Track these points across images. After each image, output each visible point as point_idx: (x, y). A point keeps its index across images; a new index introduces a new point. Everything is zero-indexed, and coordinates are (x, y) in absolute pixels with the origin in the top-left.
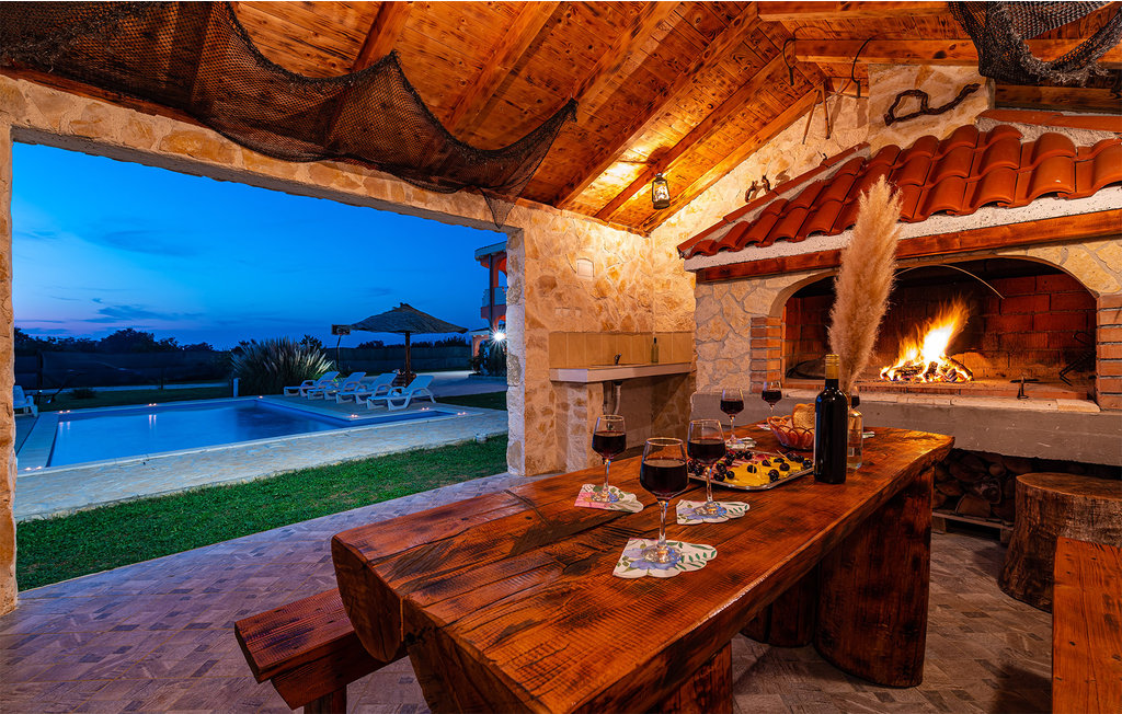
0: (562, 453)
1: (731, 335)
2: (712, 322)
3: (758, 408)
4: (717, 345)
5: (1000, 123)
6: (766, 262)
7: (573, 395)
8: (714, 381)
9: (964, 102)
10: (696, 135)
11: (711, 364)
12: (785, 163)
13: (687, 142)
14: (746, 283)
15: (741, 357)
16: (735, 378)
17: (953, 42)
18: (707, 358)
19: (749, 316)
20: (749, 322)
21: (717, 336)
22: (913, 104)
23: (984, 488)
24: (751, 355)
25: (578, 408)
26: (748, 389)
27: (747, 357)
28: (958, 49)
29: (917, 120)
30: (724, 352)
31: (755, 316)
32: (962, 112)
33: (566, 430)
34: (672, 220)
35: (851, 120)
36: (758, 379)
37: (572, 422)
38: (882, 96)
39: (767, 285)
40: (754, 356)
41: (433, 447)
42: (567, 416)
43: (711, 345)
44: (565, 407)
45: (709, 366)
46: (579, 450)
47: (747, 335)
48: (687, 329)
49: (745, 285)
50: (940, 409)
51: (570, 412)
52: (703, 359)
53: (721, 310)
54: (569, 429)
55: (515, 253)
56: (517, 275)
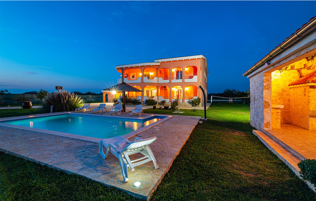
25: (277, 114)
37: (275, 117)
46: (277, 123)
51: (274, 115)
55: (267, 78)
56: (268, 83)
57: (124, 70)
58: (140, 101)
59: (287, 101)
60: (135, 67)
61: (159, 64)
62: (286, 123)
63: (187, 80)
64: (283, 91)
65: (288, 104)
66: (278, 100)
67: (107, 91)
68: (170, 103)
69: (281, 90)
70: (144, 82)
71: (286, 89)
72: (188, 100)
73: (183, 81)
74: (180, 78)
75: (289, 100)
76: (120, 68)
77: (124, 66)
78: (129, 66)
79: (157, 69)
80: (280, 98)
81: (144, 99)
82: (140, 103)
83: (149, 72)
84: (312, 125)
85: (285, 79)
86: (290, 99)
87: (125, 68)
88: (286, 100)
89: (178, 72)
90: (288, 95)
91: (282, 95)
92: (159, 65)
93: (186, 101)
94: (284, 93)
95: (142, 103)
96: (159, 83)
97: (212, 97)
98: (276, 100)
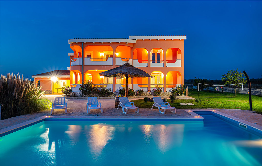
57: (85, 45)
58: (111, 91)
60: (95, 43)
61: (134, 42)
63: (169, 65)
68: (149, 92)
72: (170, 89)
73: (165, 65)
74: (156, 61)
76: (78, 43)
77: (86, 41)
78: (94, 41)
79: (132, 48)
81: (117, 89)
87: (87, 43)
89: (154, 54)
92: (134, 44)
97: (199, 84)
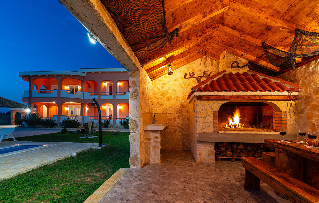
0: (148, 156)
1: (208, 116)
2: (202, 112)
3: (218, 136)
4: (203, 119)
5: (253, 74)
6: (220, 96)
7: (152, 135)
8: (202, 129)
9: (245, 67)
10: (182, 55)
11: (202, 124)
12: (194, 70)
13: (179, 56)
14: (212, 101)
15: (211, 122)
16: (209, 128)
17: (245, 53)
18: (200, 122)
19: (213, 111)
20: (213, 112)
21: (203, 116)
22: (235, 65)
23: (260, 151)
24: (214, 122)
25: (155, 140)
26: (213, 131)
27: (212, 122)
28: (246, 55)
29: (236, 68)
30: (206, 120)
31: (215, 111)
32: (244, 69)
33: (149, 148)
34: (160, 78)
35: (209, 64)
36: (216, 128)
37: (153, 145)
38: (229, 60)
39: (218, 103)
40: (215, 122)
41: (52, 163)
42: (150, 143)
43: (201, 118)
44: (149, 139)
45: (201, 125)
46: (156, 155)
47: (212, 116)
48: (165, 113)
49: (212, 102)
50: (260, 134)
51: (152, 141)
52: (199, 122)
53: (205, 108)
54: (151, 148)
55: (134, 79)
56: (135, 88)
57: (32, 79)
58: (56, 122)
59: (187, 119)
62: (186, 149)
64: (183, 106)
65: (188, 124)
66: (177, 118)
67: (18, 109)
69: (180, 105)
70: (62, 96)
71: (185, 104)
73: (115, 97)
75: (188, 119)
76: (26, 76)
79: (82, 81)
80: (178, 115)
81: (62, 120)
82: (56, 124)
83: (77, 85)
84: (200, 155)
85: (184, 90)
86: (190, 117)
88: (185, 118)
89: (111, 87)
90: (187, 112)
91: (181, 111)
93: (118, 122)
94: (184, 109)
95: (59, 124)
96: (84, 99)
98: (174, 118)
